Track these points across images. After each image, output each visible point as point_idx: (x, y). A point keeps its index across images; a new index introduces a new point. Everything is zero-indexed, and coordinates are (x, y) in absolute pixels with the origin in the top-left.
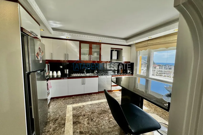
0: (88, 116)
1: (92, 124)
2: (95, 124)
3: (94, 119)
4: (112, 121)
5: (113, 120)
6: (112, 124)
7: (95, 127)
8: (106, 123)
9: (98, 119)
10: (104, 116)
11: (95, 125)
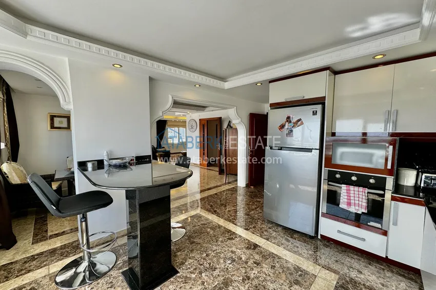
0: (248, 265)
1: (225, 253)
2: (222, 255)
3: (230, 264)
4: (191, 273)
5: (188, 276)
6: (189, 266)
7: (218, 251)
8: (202, 263)
9: (223, 266)
10: (212, 278)
11: (219, 253)
